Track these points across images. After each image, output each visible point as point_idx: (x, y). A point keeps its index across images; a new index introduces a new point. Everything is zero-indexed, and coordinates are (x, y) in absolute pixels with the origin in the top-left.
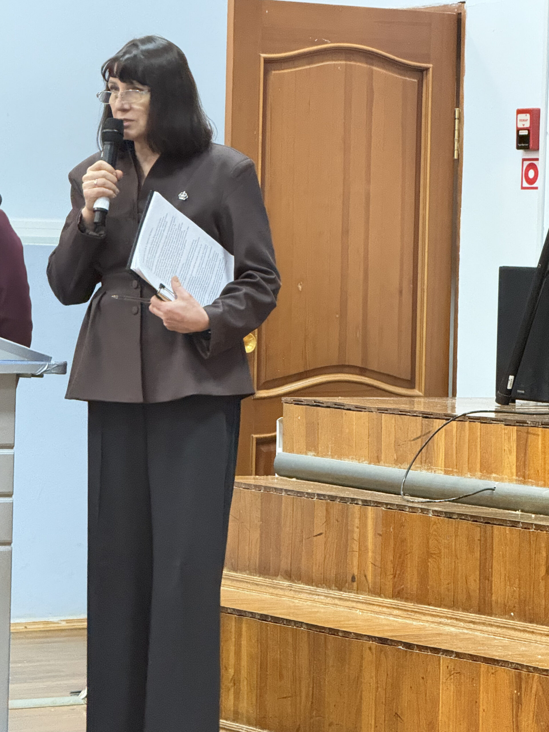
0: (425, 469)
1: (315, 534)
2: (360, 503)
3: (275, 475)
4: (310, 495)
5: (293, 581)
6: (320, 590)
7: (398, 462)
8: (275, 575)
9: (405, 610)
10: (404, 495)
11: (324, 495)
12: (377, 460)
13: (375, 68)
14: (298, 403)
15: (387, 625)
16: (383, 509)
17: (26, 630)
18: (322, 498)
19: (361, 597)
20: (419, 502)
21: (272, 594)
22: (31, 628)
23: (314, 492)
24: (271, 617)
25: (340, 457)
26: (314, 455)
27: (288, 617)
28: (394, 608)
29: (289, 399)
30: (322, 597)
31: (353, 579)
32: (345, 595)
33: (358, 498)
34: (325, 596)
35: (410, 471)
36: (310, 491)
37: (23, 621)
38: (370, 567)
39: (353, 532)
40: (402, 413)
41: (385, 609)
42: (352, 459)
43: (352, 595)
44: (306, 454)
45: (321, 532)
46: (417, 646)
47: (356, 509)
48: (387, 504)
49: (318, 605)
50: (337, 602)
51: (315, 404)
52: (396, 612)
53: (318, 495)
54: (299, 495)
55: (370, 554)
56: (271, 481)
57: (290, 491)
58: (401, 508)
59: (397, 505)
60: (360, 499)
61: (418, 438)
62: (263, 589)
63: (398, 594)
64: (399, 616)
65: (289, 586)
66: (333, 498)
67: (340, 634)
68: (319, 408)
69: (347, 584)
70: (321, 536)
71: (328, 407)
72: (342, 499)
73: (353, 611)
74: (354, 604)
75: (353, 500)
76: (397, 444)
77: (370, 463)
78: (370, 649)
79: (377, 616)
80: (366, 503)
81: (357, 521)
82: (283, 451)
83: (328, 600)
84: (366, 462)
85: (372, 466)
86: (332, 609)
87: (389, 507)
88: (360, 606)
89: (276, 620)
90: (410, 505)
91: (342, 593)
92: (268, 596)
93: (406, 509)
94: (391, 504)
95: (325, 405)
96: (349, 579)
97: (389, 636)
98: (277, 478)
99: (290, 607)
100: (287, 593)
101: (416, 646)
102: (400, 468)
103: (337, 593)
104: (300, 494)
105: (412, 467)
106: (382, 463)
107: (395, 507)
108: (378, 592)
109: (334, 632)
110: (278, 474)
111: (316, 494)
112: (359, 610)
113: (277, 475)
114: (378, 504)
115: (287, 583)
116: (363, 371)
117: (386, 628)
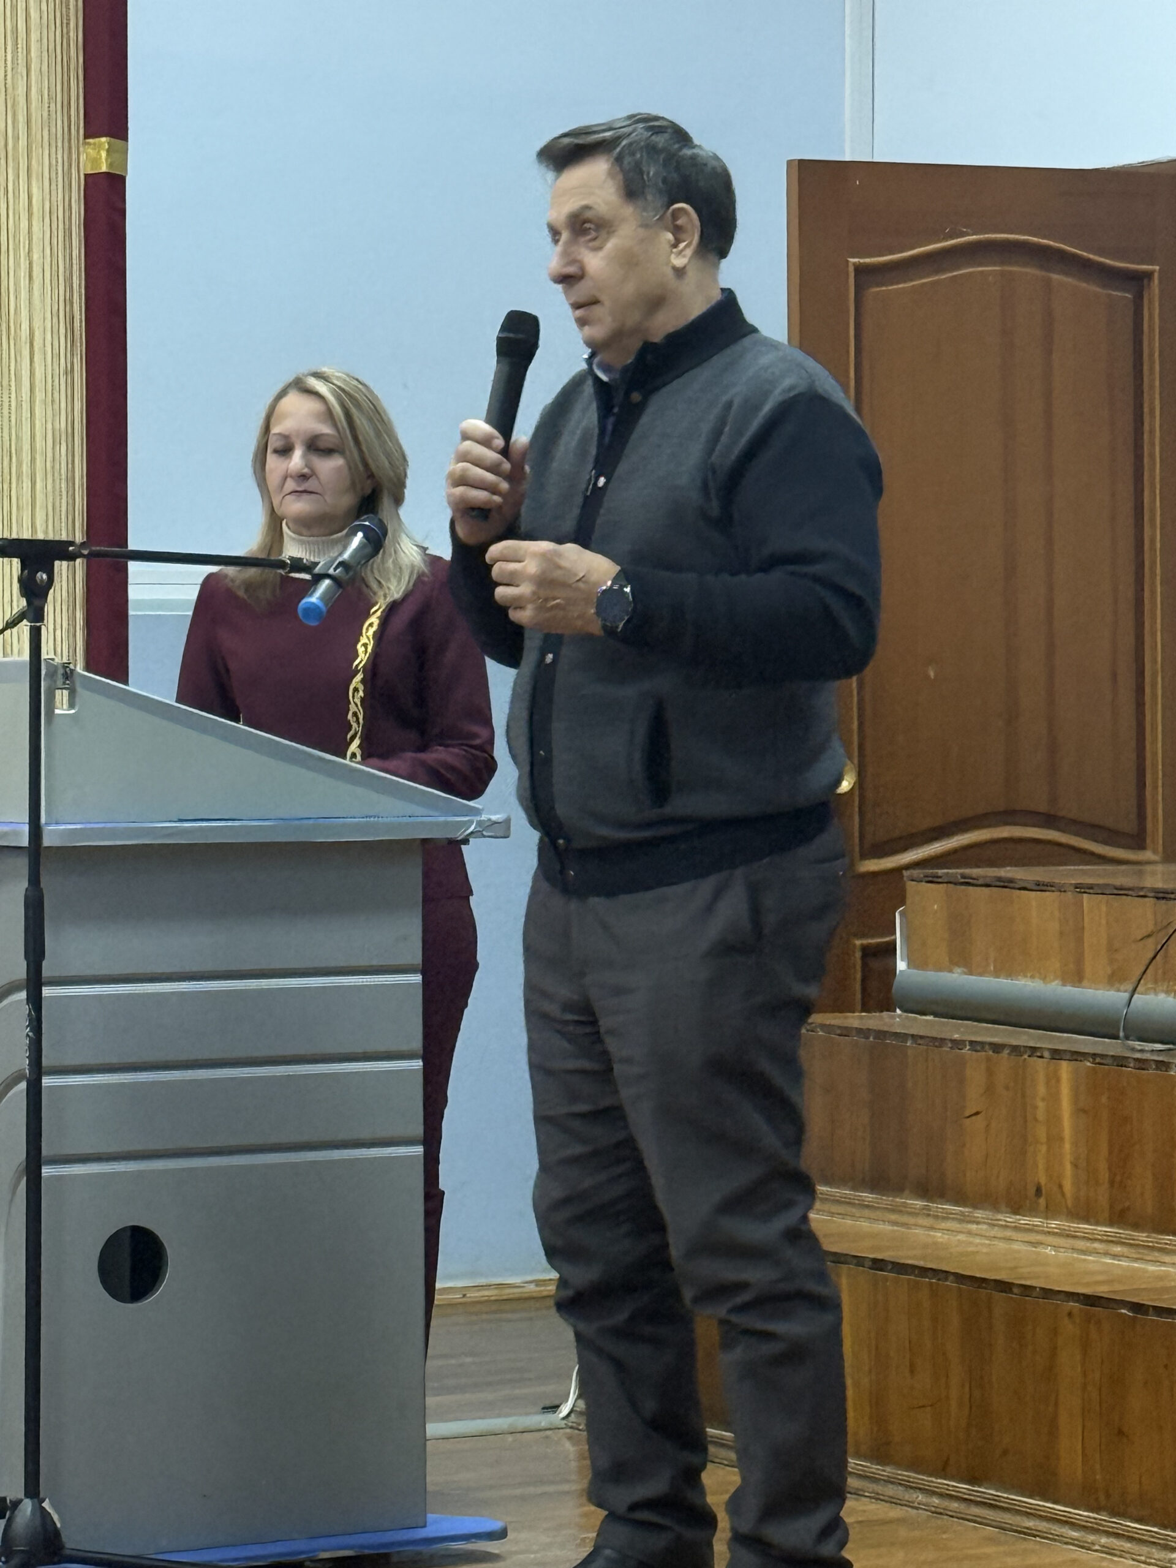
0: (1163, 991)
1: (967, 1114)
2: (1046, 1054)
3: (895, 1011)
4: (957, 1044)
5: (930, 1199)
6: (979, 1214)
7: (1114, 978)
8: (898, 1189)
9: (1131, 1245)
10: (1127, 1038)
11: (982, 1044)
12: (1077, 977)
13: (1055, 277)
14: (933, 880)
15: (1101, 1273)
16: (1089, 1064)
17: (464, 1300)
18: (979, 1048)
19: (1054, 1224)
20: (1153, 1051)
21: (895, 1223)
22: (473, 1295)
23: (964, 1038)
24: (893, 1263)
25: (1010, 975)
26: (966, 974)
27: (921, 1263)
28: (1112, 1242)
29: (916, 873)
30: (985, 1227)
31: (1038, 1191)
32: (1024, 1220)
33: (1043, 1046)
34: (989, 1224)
35: (1136, 996)
36: (956, 1036)
37: (460, 1284)
38: (1068, 1170)
39: (1036, 1107)
40: (1120, 891)
41: (1097, 1245)
42: (1032, 977)
43: (1037, 1221)
44: (951, 971)
45: (979, 1109)
46: (1155, 1307)
47: (1039, 1067)
48: (1094, 1055)
49: (977, 1240)
50: (1009, 1233)
51: (963, 880)
52: (1118, 1249)
53: (971, 1042)
54: (937, 1044)
55: (1067, 1146)
56: (887, 1020)
57: (922, 1037)
58: (1120, 1061)
59: (1113, 1056)
60: (1045, 1048)
61: (1149, 936)
62: (878, 1214)
63: (1120, 1216)
64: (1123, 1256)
65: (923, 1209)
66: (997, 1048)
67: (1015, 1290)
68: (971, 888)
69: (1028, 1202)
70: (979, 1116)
71: (988, 886)
72: (1016, 1050)
73: (1040, 1249)
74: (1040, 1238)
75: (1034, 1049)
76: (1112, 949)
77: (1064, 985)
78: (1070, 1314)
79: (1083, 1257)
80: (1057, 1055)
81: (1042, 1090)
82: (909, 966)
83: (995, 1232)
84: (1056, 982)
85: (1069, 989)
86: (1002, 1245)
87: (1098, 1060)
88: (1050, 1239)
89: (900, 1268)
90: (1138, 1055)
91: (1018, 1217)
92: (889, 1228)
93: (1130, 1063)
94: (1102, 1056)
95: (980, 882)
96: (1032, 1191)
97: (1103, 1292)
98: (899, 1016)
99: (925, 1246)
100: (921, 1221)
101: (1151, 1309)
102: (1119, 990)
103: (1011, 1219)
104: (939, 1042)
105: (1140, 988)
106: (1085, 983)
107: (1109, 1061)
108: (1084, 1212)
109: (1004, 1286)
110: (901, 1009)
111: (967, 1043)
112: (1049, 1248)
113: (898, 1011)
114: (1076, 1056)
115: (919, 1203)
116: (1049, 820)
117: (1100, 1278)
